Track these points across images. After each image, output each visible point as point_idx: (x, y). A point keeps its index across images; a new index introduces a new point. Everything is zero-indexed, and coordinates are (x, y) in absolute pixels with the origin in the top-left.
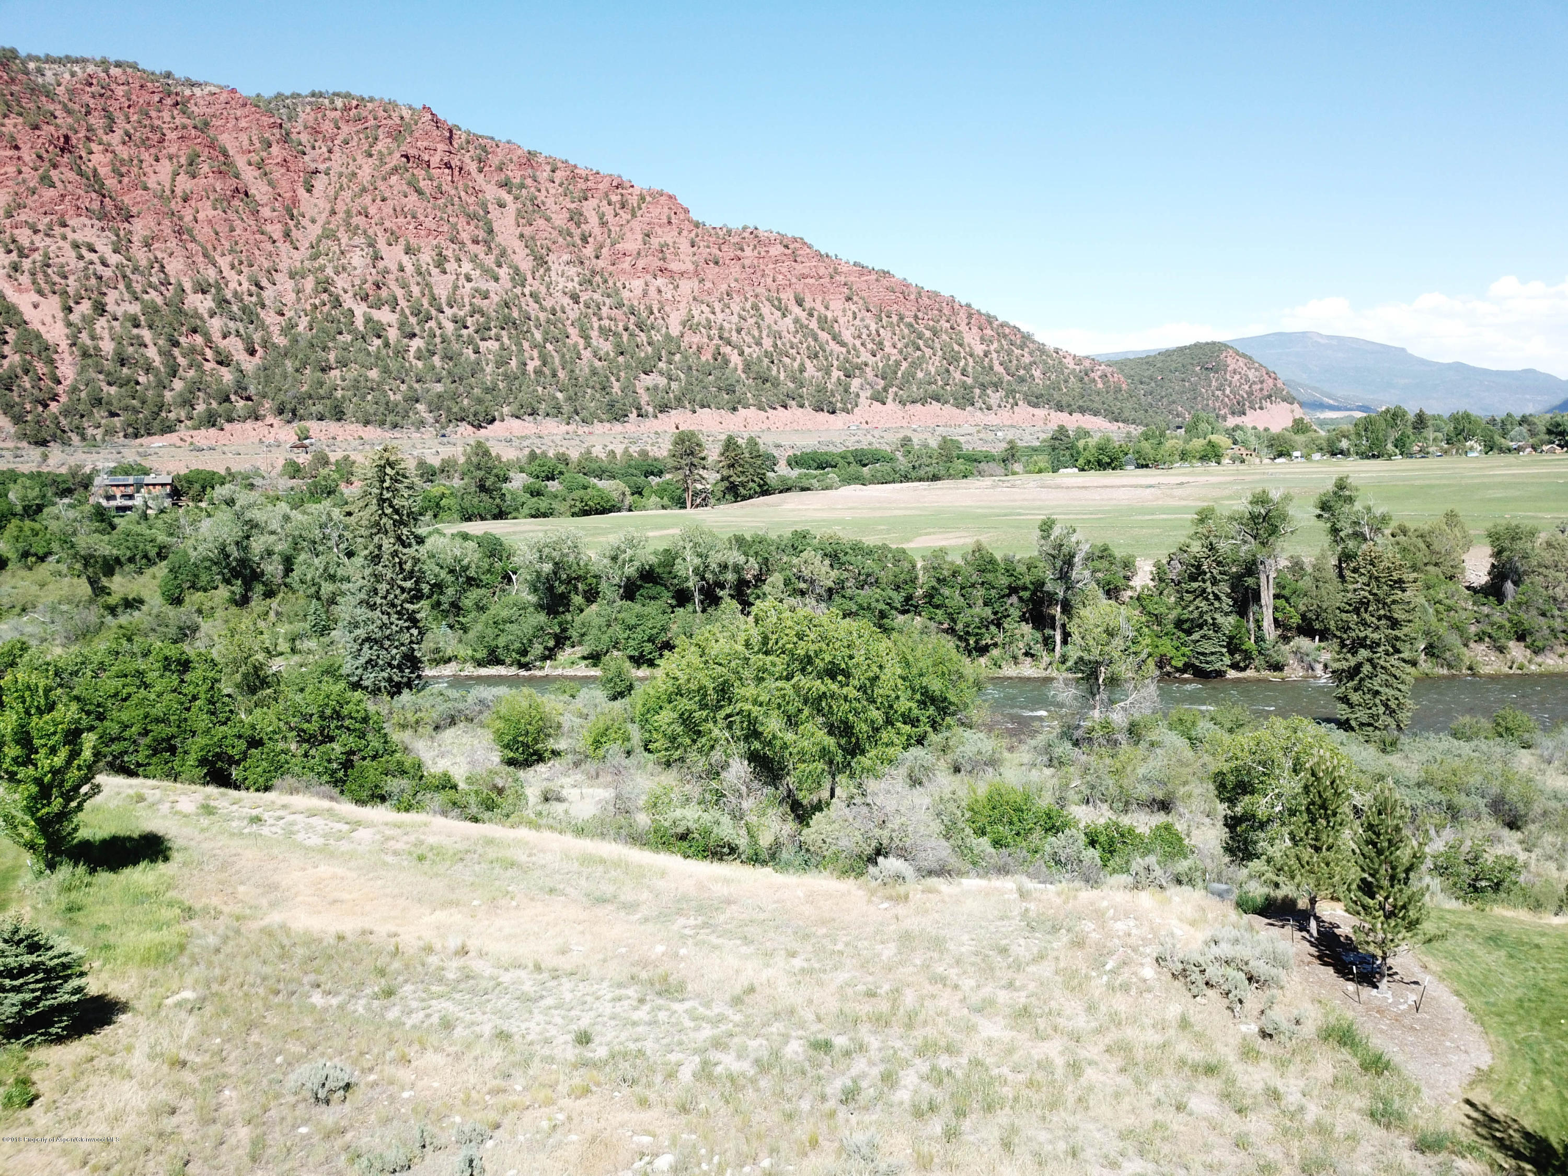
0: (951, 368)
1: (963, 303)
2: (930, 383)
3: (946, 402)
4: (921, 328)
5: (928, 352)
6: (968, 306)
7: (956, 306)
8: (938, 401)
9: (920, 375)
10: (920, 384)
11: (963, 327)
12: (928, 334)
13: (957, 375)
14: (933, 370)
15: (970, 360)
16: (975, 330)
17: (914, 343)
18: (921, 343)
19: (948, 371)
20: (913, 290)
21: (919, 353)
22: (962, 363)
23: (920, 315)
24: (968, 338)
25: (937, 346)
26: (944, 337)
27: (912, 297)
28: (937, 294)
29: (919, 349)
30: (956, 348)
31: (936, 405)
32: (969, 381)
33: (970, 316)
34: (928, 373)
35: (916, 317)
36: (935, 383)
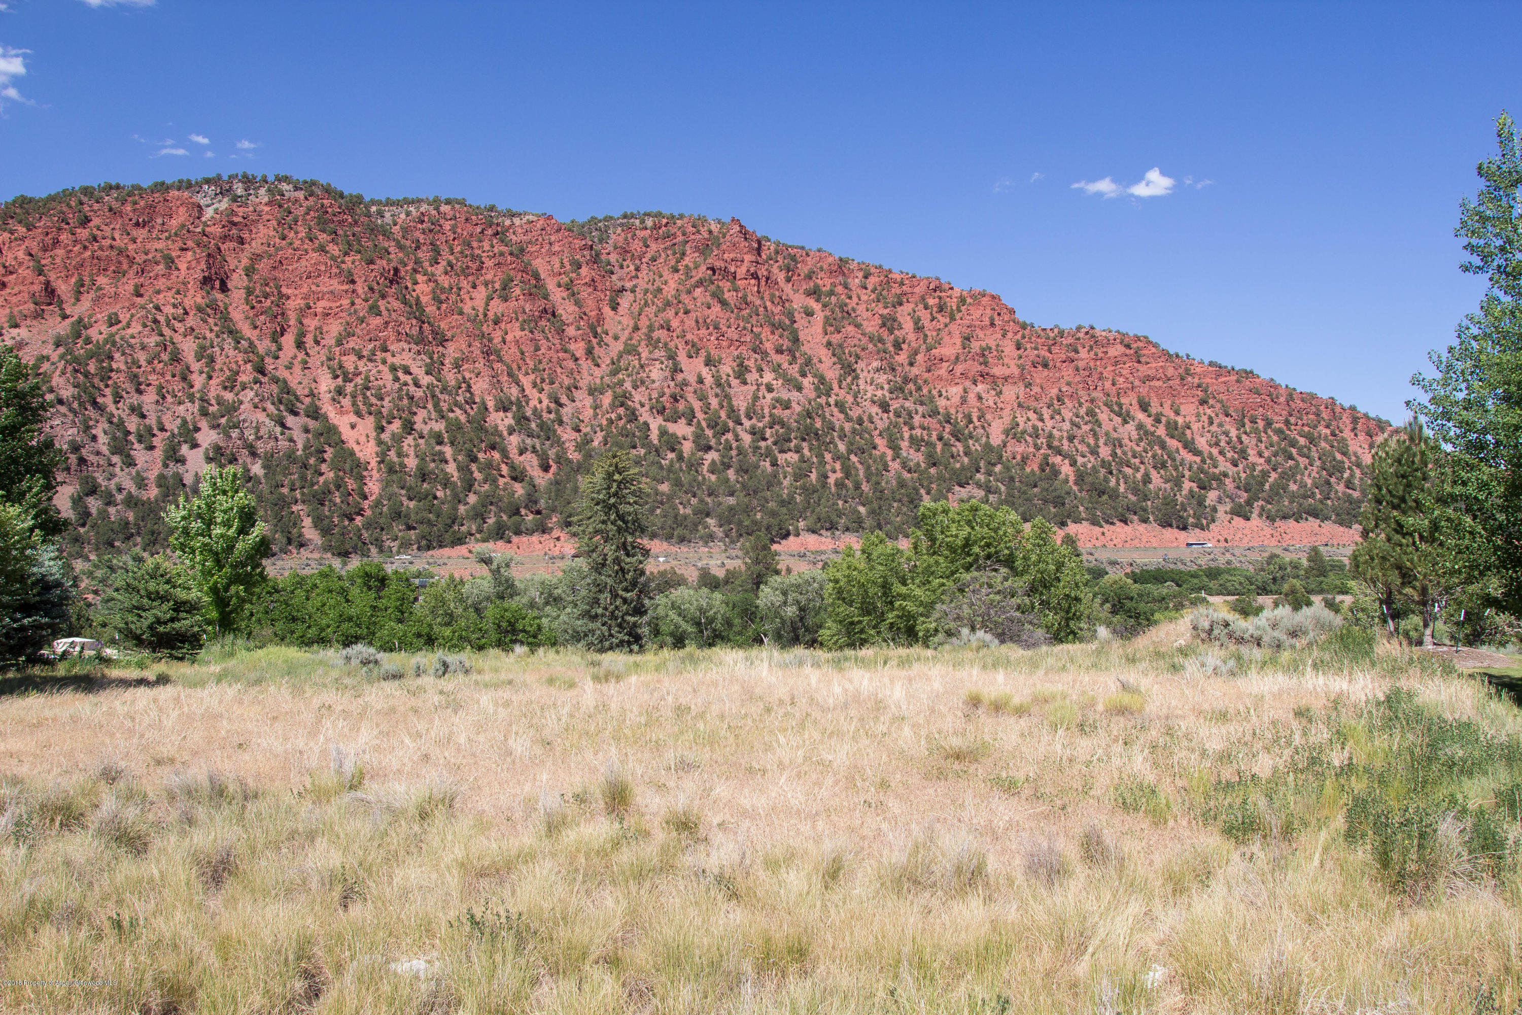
0: (1333, 480)
1: (1346, 405)
2: (1305, 497)
3: (1327, 518)
4: (1294, 435)
5: (1303, 461)
6: (1353, 409)
7: (1338, 410)
8: (1316, 516)
9: (1293, 487)
10: (1293, 497)
11: (1347, 434)
12: (1302, 441)
13: (1341, 488)
14: (1309, 482)
15: (1358, 473)
16: (1362, 437)
17: (1285, 451)
18: (1294, 451)
19: (1328, 483)
20: (1282, 391)
21: (1291, 463)
22: (1346, 475)
23: (1292, 420)
24: (1353, 446)
25: (1315, 455)
26: (1323, 444)
27: (1282, 399)
28: (1313, 396)
29: (1291, 458)
30: (1339, 457)
31: (1313, 523)
32: (1356, 494)
33: (1355, 420)
34: (1303, 485)
35: (1287, 422)
36: (1313, 495)
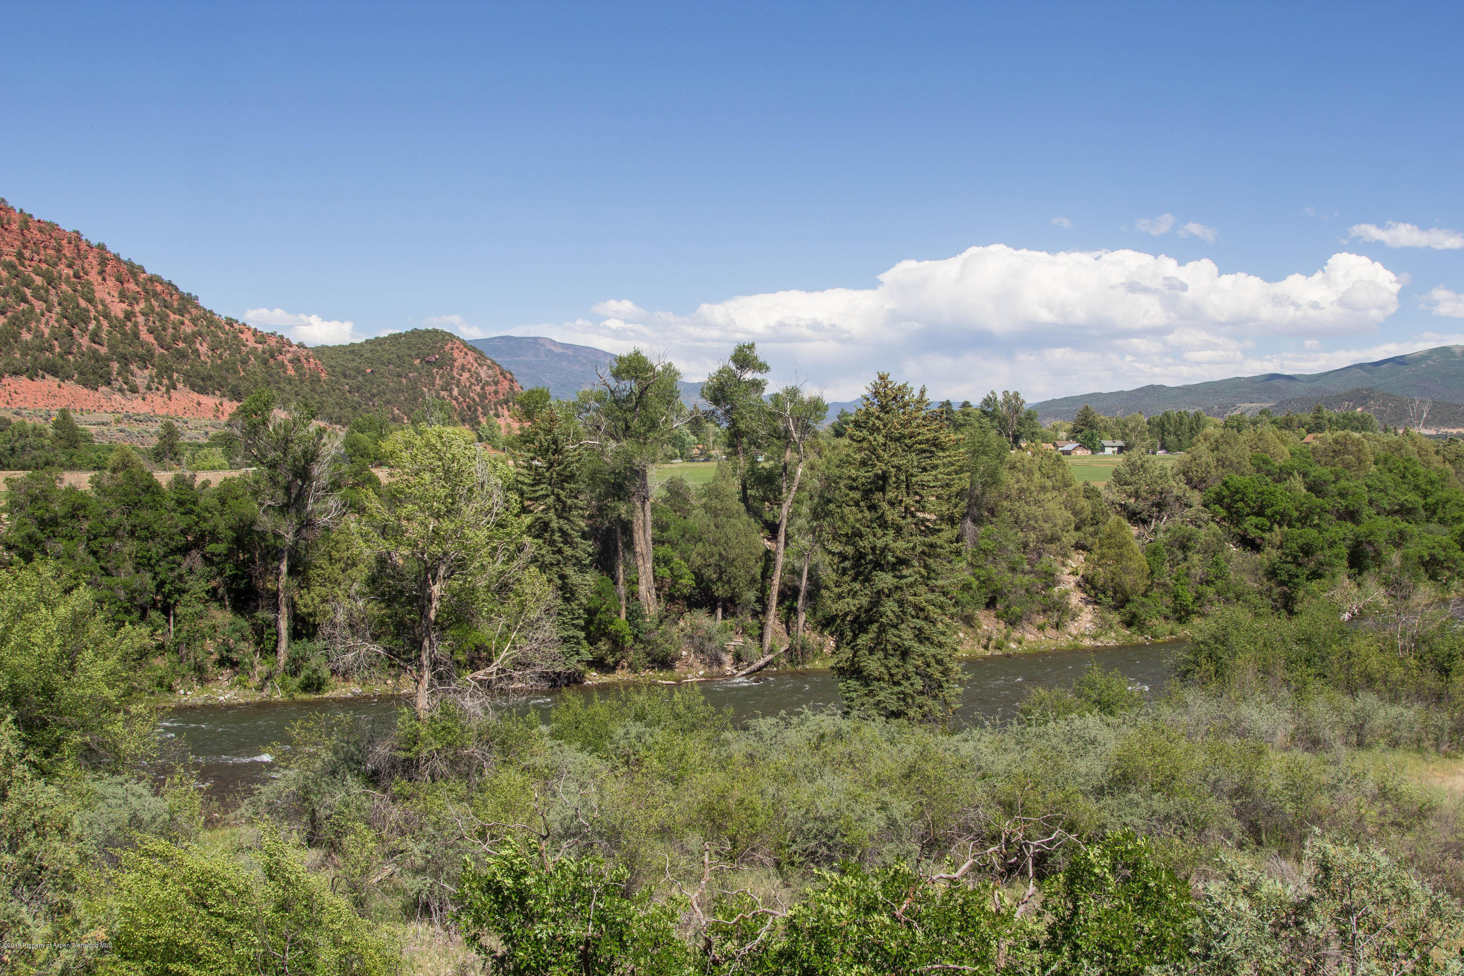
0: (76, 331)
1: (94, 242)
2: (42, 349)
3: (69, 377)
4: (28, 271)
5: (39, 306)
6: (102, 247)
7: (83, 247)
8: (55, 374)
9: (26, 336)
10: (26, 349)
11: (93, 277)
12: (39, 281)
13: (85, 342)
14: (47, 331)
15: (105, 324)
16: (111, 282)
17: (16, 291)
18: (28, 292)
19: (70, 334)
20: (15, 216)
21: (24, 306)
22: (92, 326)
23: (27, 253)
24: (100, 292)
25: (54, 299)
26: (64, 287)
27: (15, 227)
28: (54, 227)
29: (24, 300)
30: (83, 304)
31: (51, 382)
32: (103, 350)
33: (104, 262)
34: (39, 335)
35: (20, 256)
36: (51, 348)
